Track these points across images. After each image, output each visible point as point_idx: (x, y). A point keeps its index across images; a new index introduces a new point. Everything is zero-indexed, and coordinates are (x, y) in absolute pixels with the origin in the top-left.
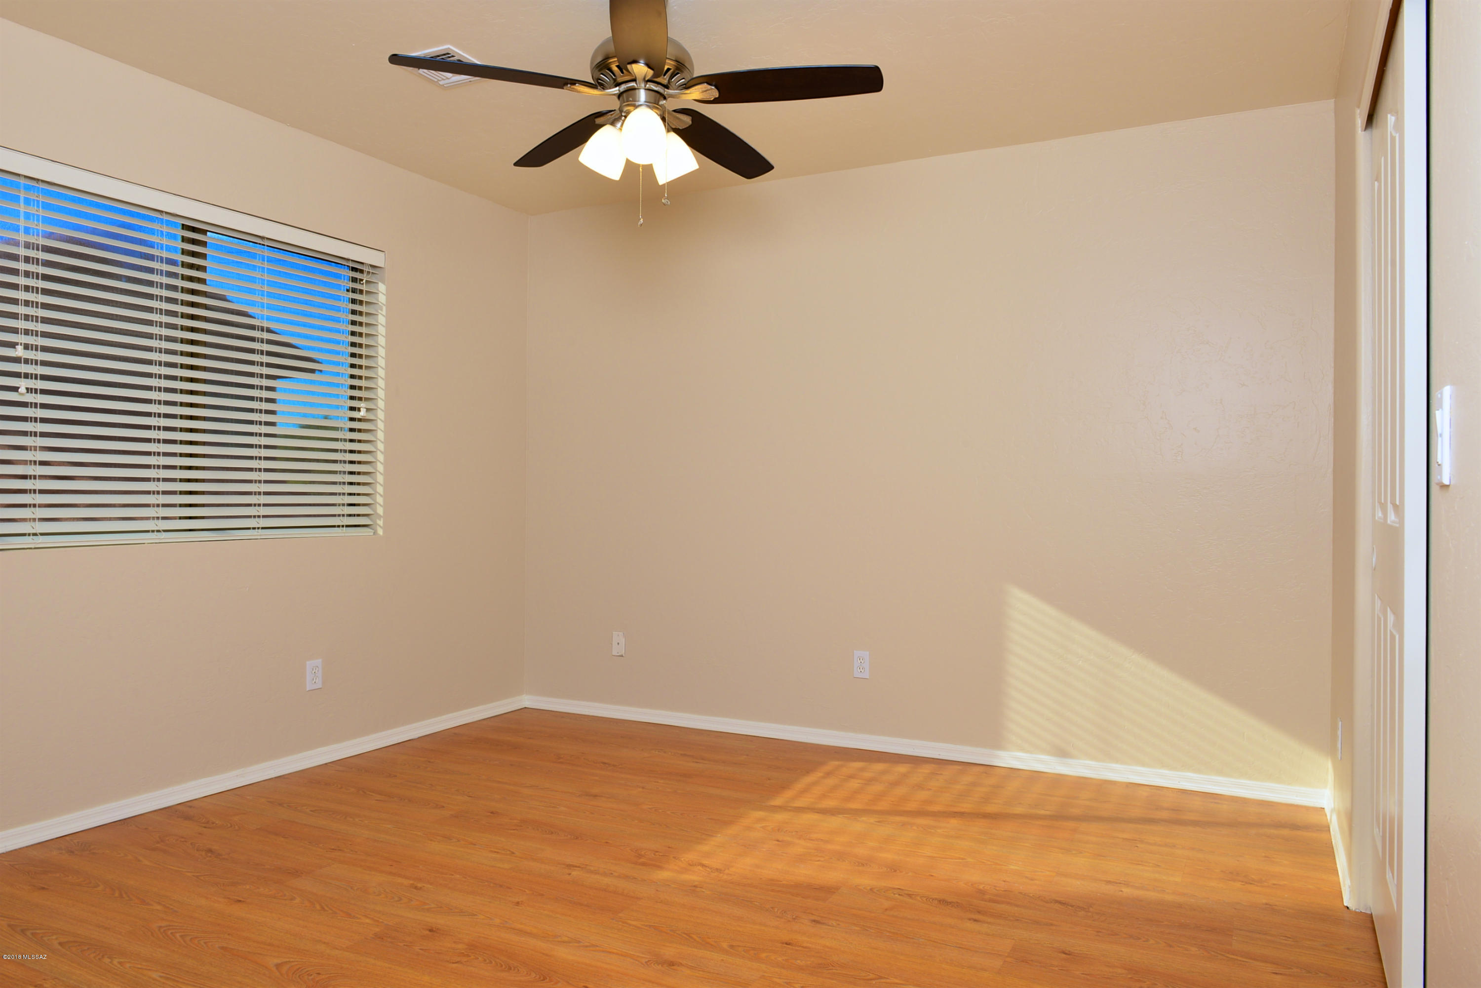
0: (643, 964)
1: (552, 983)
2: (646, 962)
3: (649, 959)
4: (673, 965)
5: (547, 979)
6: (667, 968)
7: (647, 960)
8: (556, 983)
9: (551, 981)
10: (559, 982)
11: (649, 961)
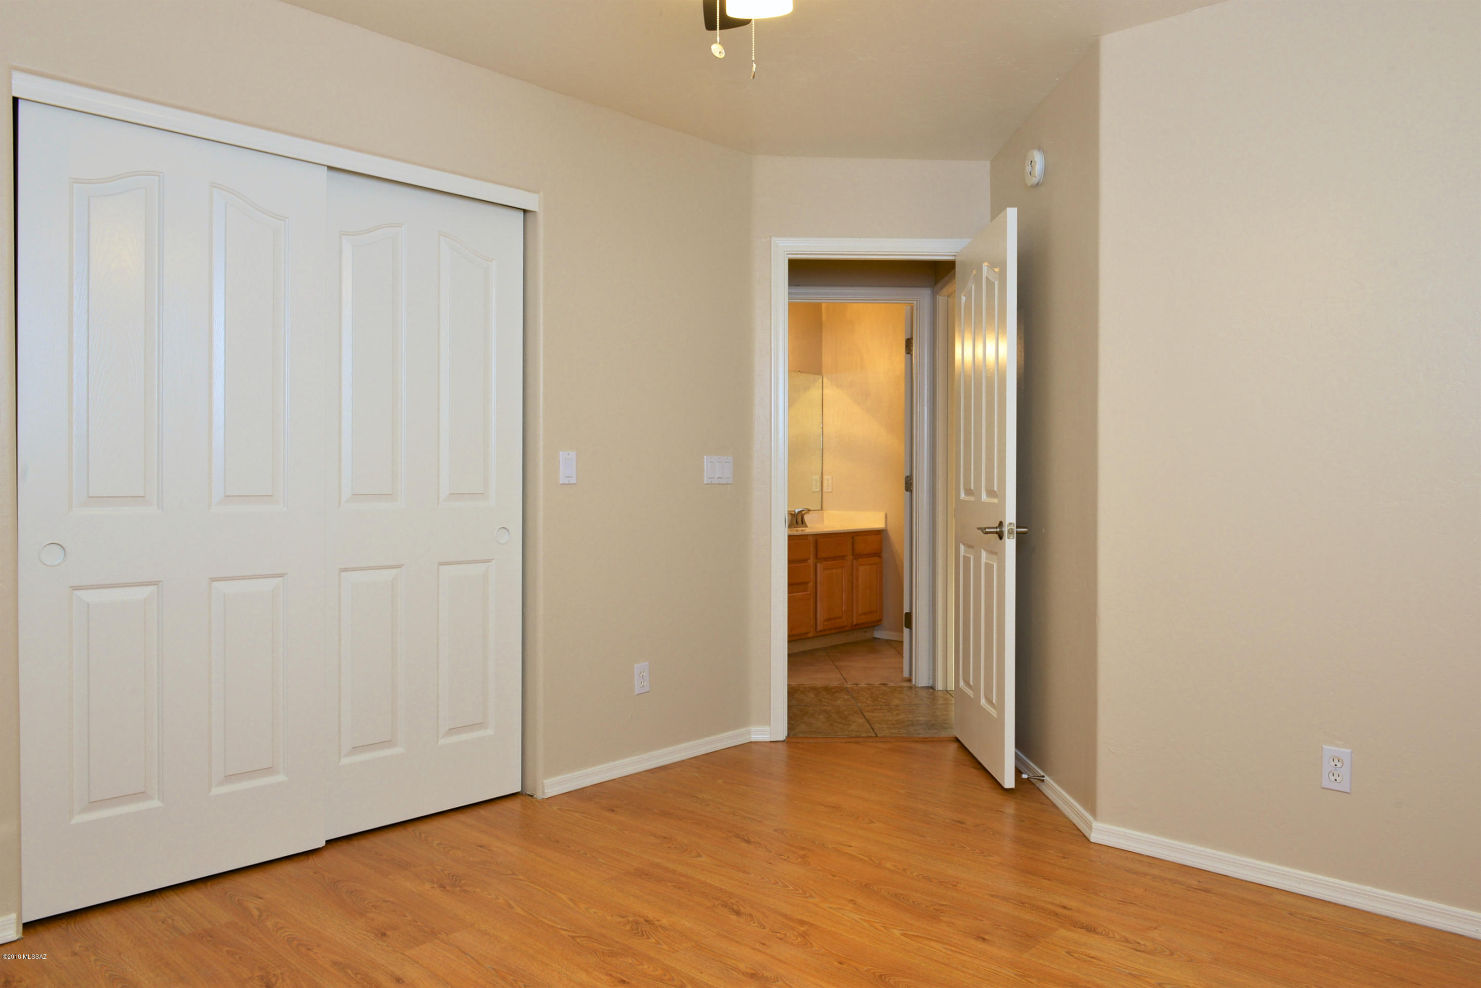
0: (782, 979)
1: (872, 971)
2: (778, 981)
3: (774, 984)
4: (752, 974)
5: (878, 976)
6: (759, 972)
7: (777, 983)
8: (869, 970)
9: (874, 973)
10: (866, 971)
11: (775, 982)
